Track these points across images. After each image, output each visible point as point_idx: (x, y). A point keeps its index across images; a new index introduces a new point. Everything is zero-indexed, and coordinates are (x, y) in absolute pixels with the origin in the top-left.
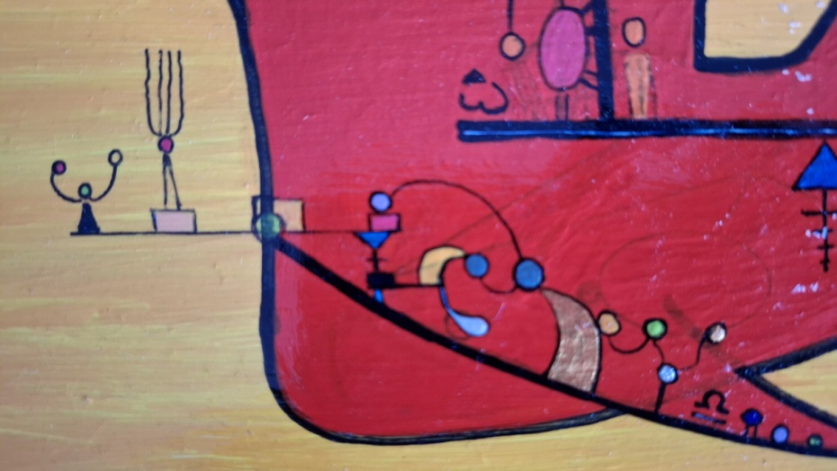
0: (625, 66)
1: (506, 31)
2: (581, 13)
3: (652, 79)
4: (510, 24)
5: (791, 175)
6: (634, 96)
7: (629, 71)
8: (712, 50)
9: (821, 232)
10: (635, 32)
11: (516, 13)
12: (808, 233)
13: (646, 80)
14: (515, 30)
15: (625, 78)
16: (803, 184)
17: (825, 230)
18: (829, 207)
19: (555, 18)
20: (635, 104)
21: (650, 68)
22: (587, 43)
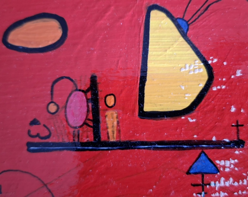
0: (105, 117)
1: (50, 101)
2: (85, 92)
3: (118, 122)
4: (52, 98)
5: (186, 167)
6: (110, 130)
7: (107, 119)
8: (147, 108)
9: (201, 194)
10: (110, 101)
11: (54, 92)
12: (194, 195)
13: (115, 123)
14: (54, 100)
15: (105, 122)
16: (191, 172)
17: (203, 193)
18: (205, 182)
19: (72, 95)
20: (110, 134)
21: (117, 118)
22: (88, 106)
